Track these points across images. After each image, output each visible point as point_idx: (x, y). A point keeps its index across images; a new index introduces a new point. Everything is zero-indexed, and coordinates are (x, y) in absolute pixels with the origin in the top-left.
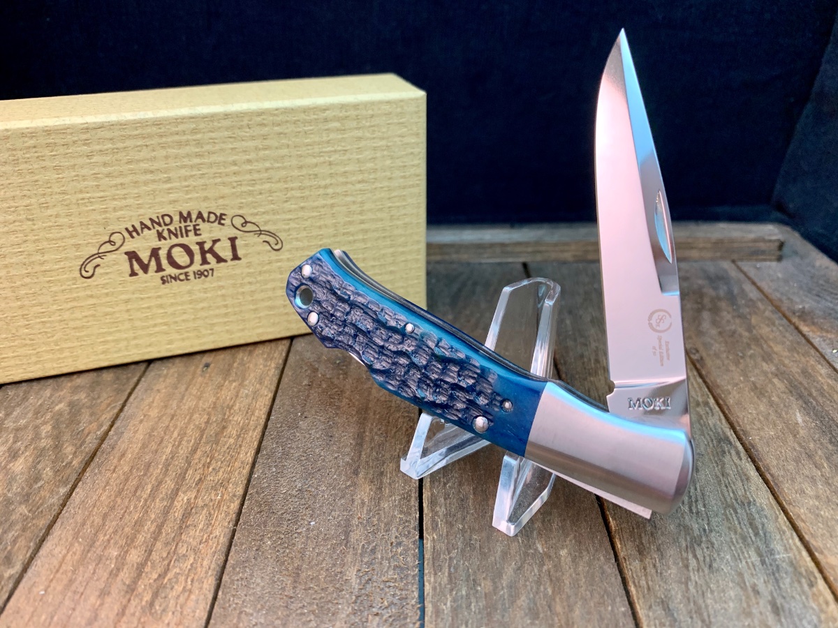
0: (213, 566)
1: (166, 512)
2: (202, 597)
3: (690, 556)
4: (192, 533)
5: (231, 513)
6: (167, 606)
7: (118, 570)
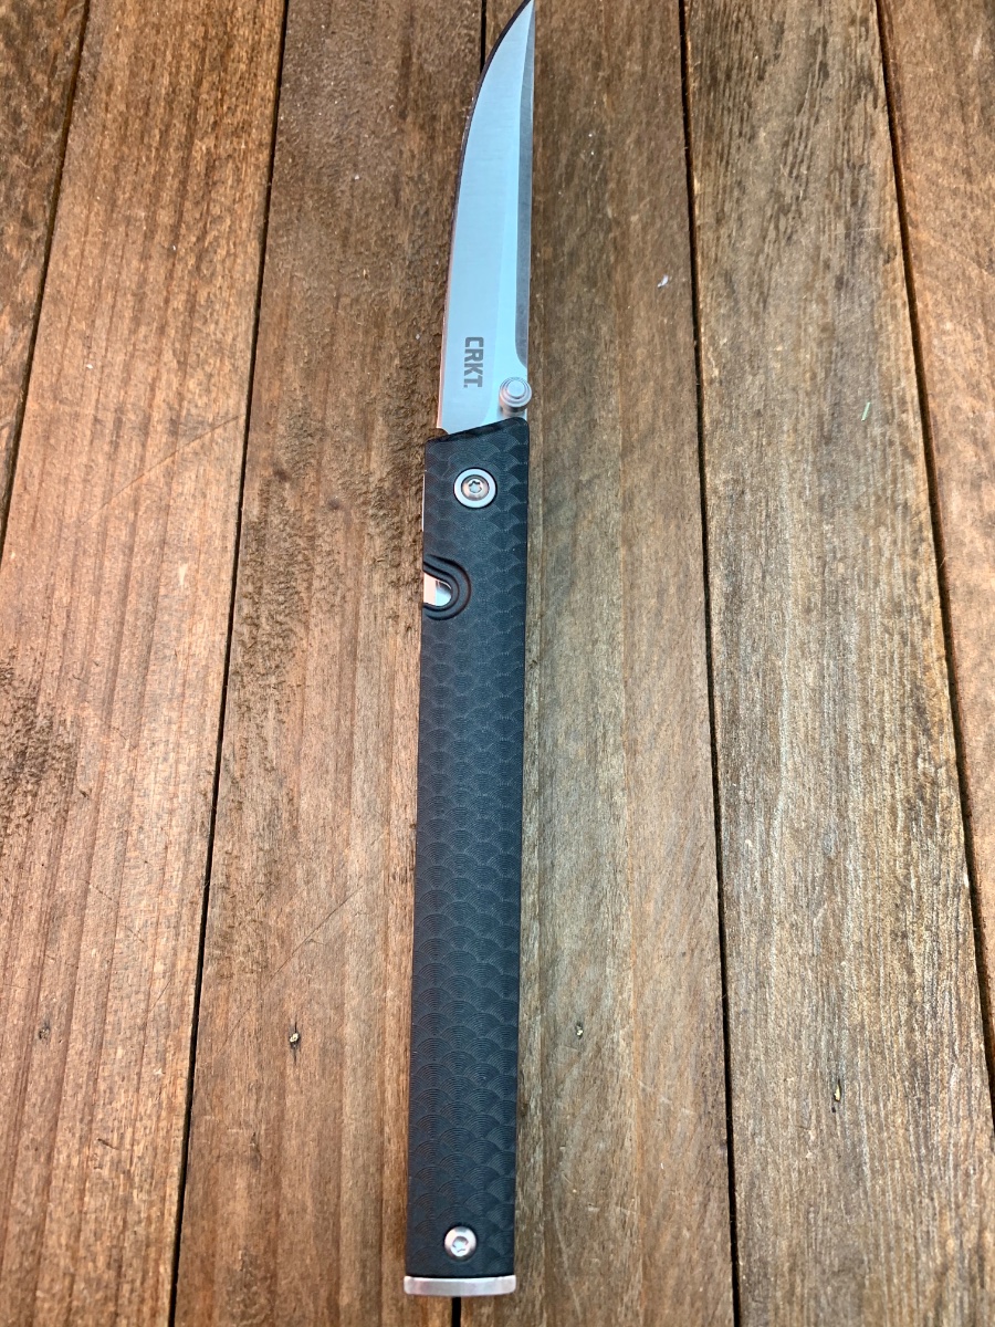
0: (253, 228)
1: (185, 163)
2: (248, 261)
3: (772, 226)
4: (222, 190)
5: (262, 166)
6: (215, 269)
7: (152, 232)
